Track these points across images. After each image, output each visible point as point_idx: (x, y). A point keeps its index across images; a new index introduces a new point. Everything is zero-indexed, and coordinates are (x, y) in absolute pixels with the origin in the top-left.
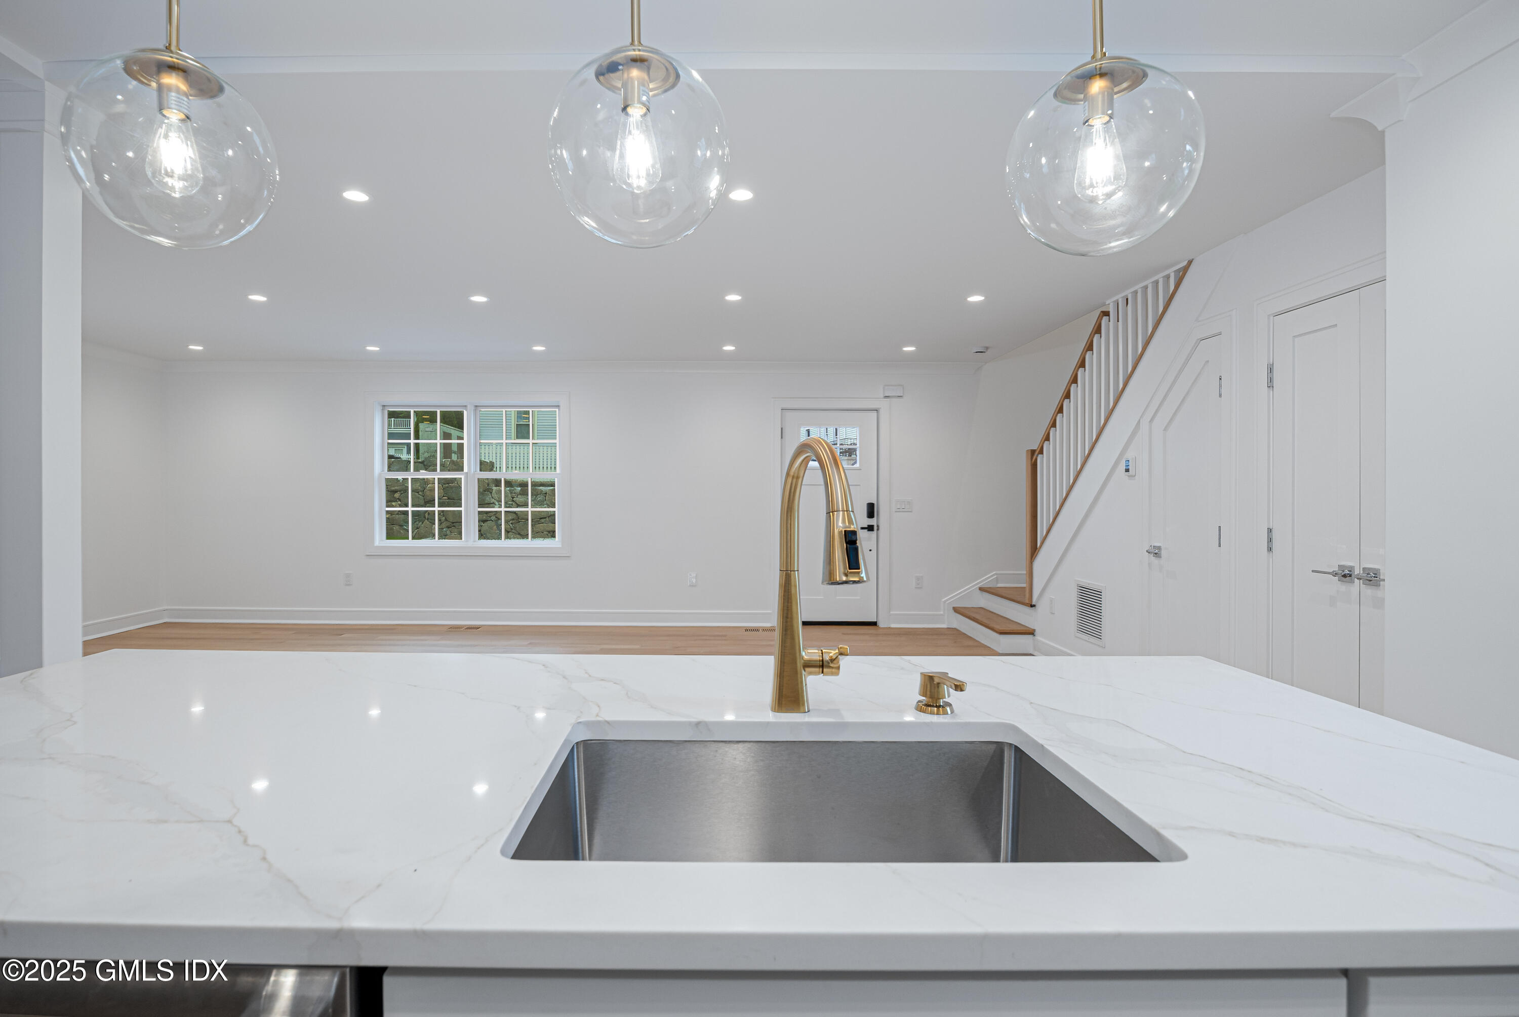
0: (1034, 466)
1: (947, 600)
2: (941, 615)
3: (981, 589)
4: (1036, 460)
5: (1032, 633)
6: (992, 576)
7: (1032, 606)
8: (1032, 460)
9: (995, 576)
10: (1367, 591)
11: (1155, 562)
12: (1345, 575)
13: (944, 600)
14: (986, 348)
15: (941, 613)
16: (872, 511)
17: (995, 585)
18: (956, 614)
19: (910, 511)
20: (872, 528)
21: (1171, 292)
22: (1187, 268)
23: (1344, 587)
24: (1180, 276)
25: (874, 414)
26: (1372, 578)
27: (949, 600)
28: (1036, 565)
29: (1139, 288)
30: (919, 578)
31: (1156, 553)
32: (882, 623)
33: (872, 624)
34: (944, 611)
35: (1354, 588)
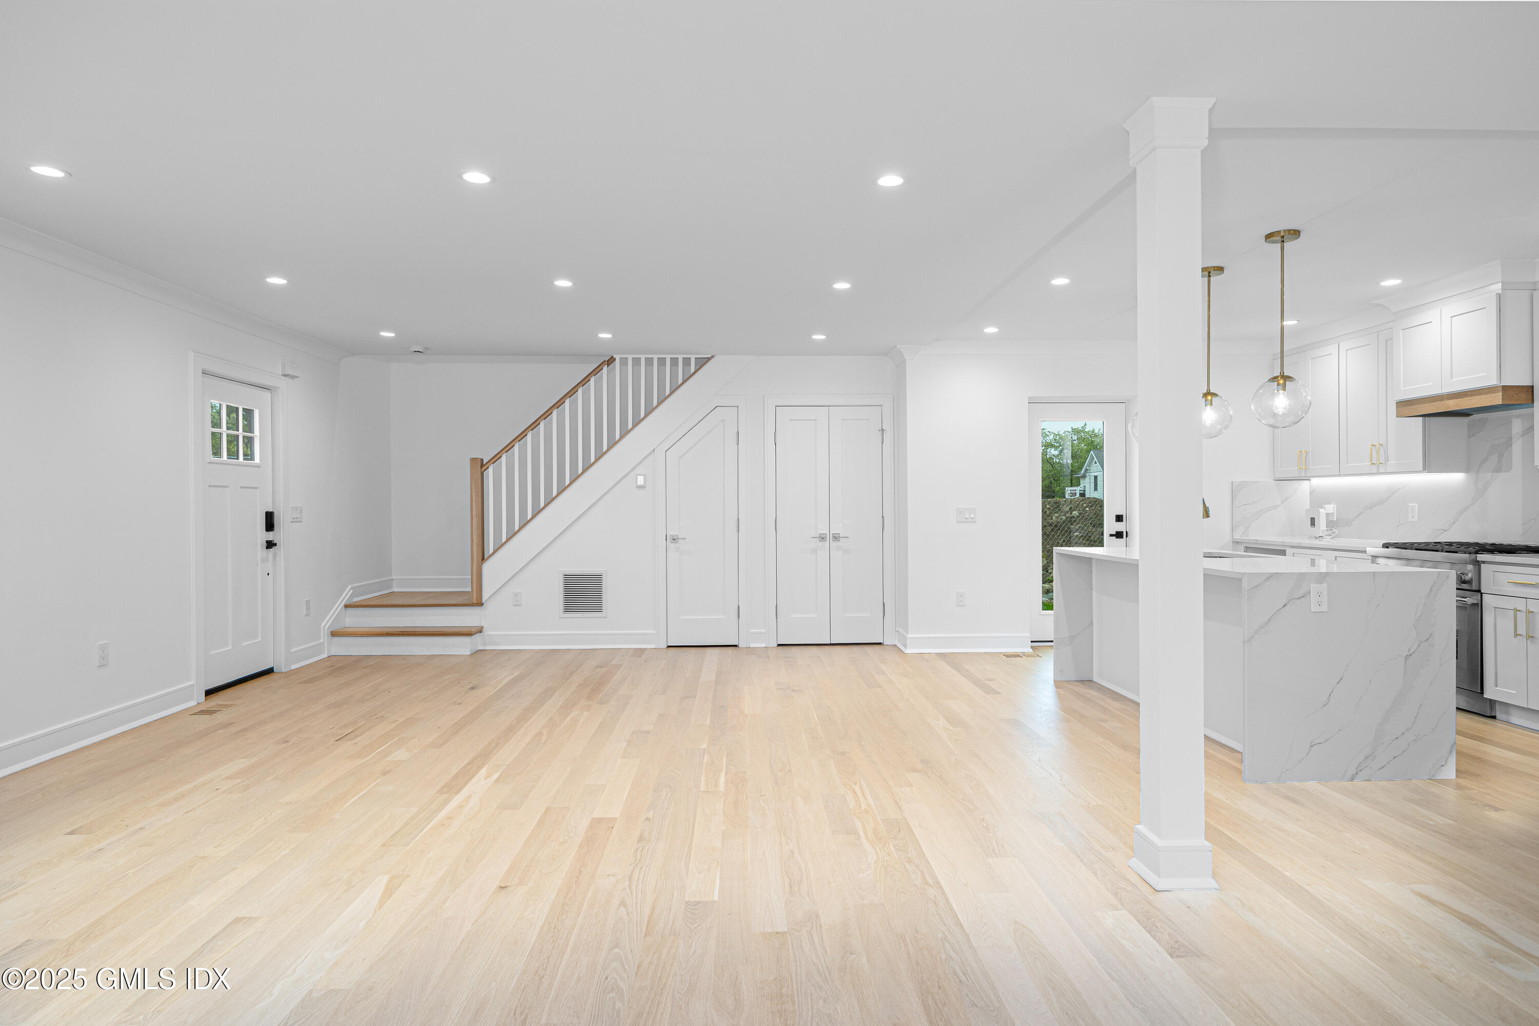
0: (482, 475)
1: (324, 623)
3: (345, 608)
4: (486, 470)
5: (480, 630)
6: (349, 591)
7: (484, 606)
8: (481, 468)
9: (351, 592)
10: (833, 544)
11: (672, 546)
12: (822, 538)
13: (323, 625)
14: (426, 348)
15: (322, 641)
16: (270, 522)
17: (355, 600)
18: (336, 639)
19: (301, 522)
20: (270, 545)
21: (693, 370)
22: (709, 359)
23: (820, 544)
24: (702, 362)
25: (267, 395)
26: (836, 538)
27: (327, 624)
28: (487, 567)
29: (655, 357)
30: (308, 602)
31: (674, 539)
32: (281, 665)
33: (270, 671)
34: (324, 637)
35: (827, 544)
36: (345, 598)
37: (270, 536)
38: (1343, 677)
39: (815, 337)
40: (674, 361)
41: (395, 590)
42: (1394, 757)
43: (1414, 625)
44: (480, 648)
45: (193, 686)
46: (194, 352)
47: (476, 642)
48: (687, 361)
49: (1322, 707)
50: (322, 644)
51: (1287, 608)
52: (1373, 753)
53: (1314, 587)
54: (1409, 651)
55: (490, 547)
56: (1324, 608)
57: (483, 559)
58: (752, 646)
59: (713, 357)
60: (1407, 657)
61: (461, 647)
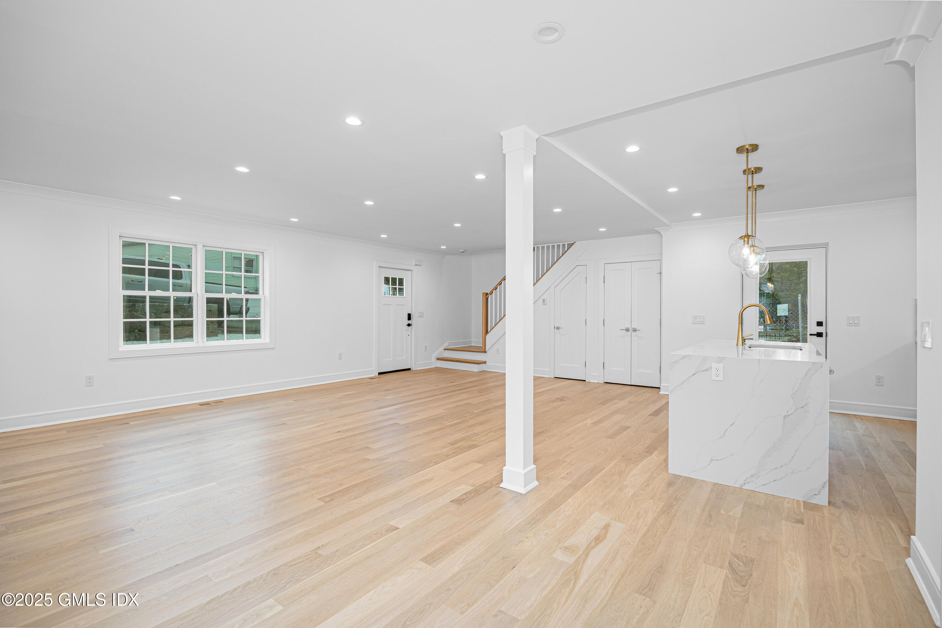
0: (487, 299)
1: (434, 355)
2: (432, 362)
3: (445, 349)
4: (488, 297)
5: (485, 363)
6: (447, 344)
7: (486, 352)
8: (486, 297)
9: (448, 344)
10: (633, 333)
11: (557, 331)
12: (627, 330)
13: (433, 355)
14: (465, 250)
15: (433, 361)
16: (409, 317)
17: (450, 347)
18: (438, 361)
19: (423, 317)
20: (409, 325)
21: (566, 249)
22: (573, 244)
23: (627, 333)
24: (570, 246)
25: (410, 272)
26: (635, 330)
27: (435, 355)
28: (488, 336)
29: (551, 245)
30: (426, 347)
31: (558, 328)
32: (413, 368)
33: (409, 369)
34: (433, 359)
35: (630, 333)
36: (445, 345)
37: (410, 322)
38: (734, 422)
39: (601, 230)
40: (559, 246)
41: (472, 345)
42: (774, 480)
43: (791, 396)
44: (485, 370)
45: (373, 370)
46: (376, 261)
47: (482, 367)
48: (564, 245)
49: (719, 438)
50: (433, 362)
51: (696, 375)
52: (758, 474)
53: (714, 365)
54: (787, 413)
55: (489, 330)
56: (720, 378)
57: (487, 332)
58: (591, 381)
59: (575, 242)
60: (785, 417)
61: (475, 368)
